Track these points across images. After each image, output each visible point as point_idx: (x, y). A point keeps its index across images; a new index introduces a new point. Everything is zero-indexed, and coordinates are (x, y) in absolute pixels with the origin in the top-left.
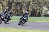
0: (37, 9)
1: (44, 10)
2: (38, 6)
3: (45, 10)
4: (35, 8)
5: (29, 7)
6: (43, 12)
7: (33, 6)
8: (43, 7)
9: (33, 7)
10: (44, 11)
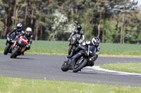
0: (35, 17)
1: (58, 20)
2: (39, 9)
3: (60, 21)
4: (32, 16)
5: (12, 10)
6: (54, 28)
7: (24, 9)
8: (54, 12)
9: (24, 11)
10: (56, 22)
